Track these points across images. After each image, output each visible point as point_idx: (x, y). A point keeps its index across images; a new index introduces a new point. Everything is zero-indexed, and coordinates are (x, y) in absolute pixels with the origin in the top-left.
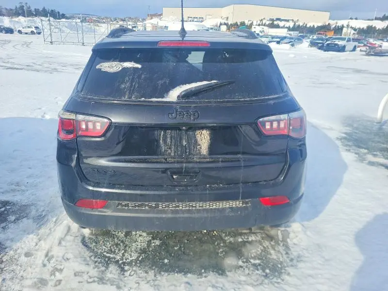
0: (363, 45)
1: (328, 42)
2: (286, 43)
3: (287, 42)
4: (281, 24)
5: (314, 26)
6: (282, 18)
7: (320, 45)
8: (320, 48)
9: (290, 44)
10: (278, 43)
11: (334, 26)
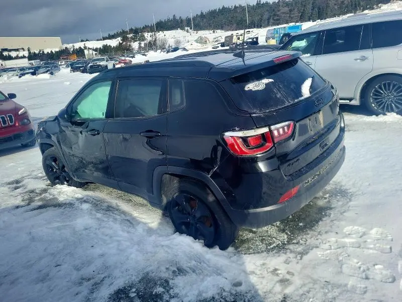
0: (118, 62)
1: (90, 65)
2: (44, 73)
3: (43, 71)
4: (13, 54)
5: (51, 51)
6: (9, 48)
7: (81, 69)
8: (83, 72)
9: (49, 72)
10: (34, 74)
11: (72, 49)
